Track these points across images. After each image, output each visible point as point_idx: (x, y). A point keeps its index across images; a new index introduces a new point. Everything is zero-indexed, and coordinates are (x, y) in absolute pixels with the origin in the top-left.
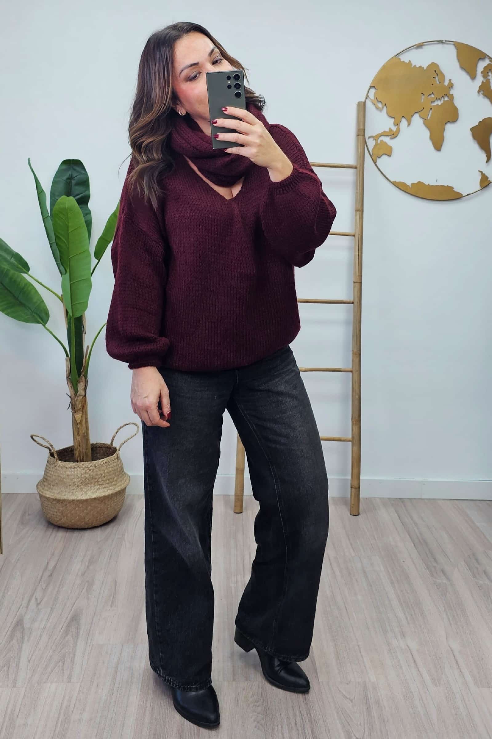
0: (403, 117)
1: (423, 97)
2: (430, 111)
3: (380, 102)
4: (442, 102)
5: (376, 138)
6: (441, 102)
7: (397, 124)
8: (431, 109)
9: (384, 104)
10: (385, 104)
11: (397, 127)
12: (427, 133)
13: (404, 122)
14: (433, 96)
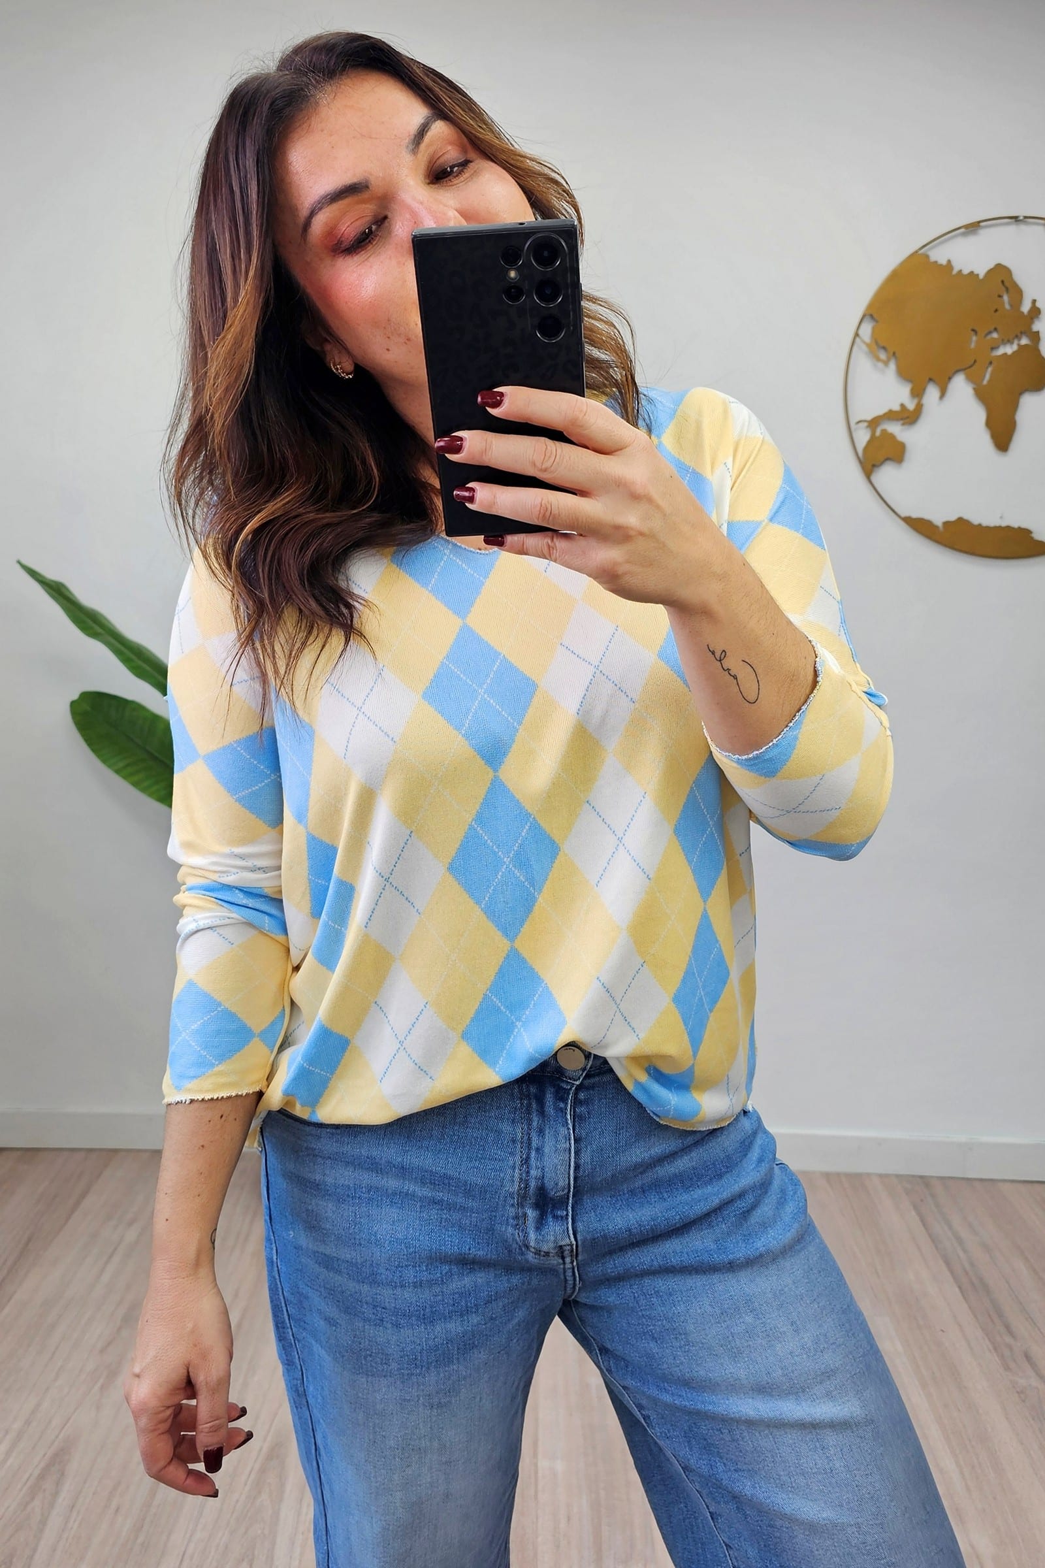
0: (930, 380)
1: (974, 338)
2: (987, 368)
3: (884, 348)
4: (1015, 347)
5: (873, 423)
6: (1012, 348)
7: (918, 393)
8: (991, 363)
9: (892, 353)
10: (894, 354)
11: (916, 401)
12: (979, 414)
13: (932, 392)
14: (995, 335)
